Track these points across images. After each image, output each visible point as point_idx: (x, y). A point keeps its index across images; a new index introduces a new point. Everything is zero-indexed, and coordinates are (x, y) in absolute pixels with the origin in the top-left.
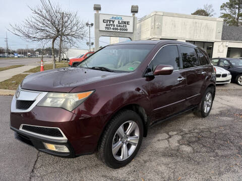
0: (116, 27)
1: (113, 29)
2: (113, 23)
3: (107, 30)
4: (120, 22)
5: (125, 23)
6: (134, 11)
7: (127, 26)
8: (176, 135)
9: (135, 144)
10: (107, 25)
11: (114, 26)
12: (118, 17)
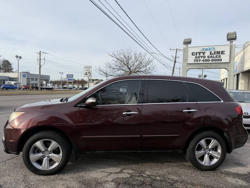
0: (206, 58)
1: (203, 61)
2: (204, 54)
3: (196, 62)
4: (213, 52)
5: (218, 53)
6: (232, 38)
7: (222, 56)
10: (196, 57)
11: (205, 57)
12: (210, 47)
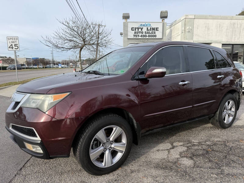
0: (144, 34)
1: (141, 36)
2: (142, 30)
3: (135, 38)
4: (149, 28)
5: (153, 29)
6: (164, 16)
7: (156, 32)
8: (181, 145)
9: (121, 152)
10: (135, 33)
11: (142, 33)
12: (147, 24)
